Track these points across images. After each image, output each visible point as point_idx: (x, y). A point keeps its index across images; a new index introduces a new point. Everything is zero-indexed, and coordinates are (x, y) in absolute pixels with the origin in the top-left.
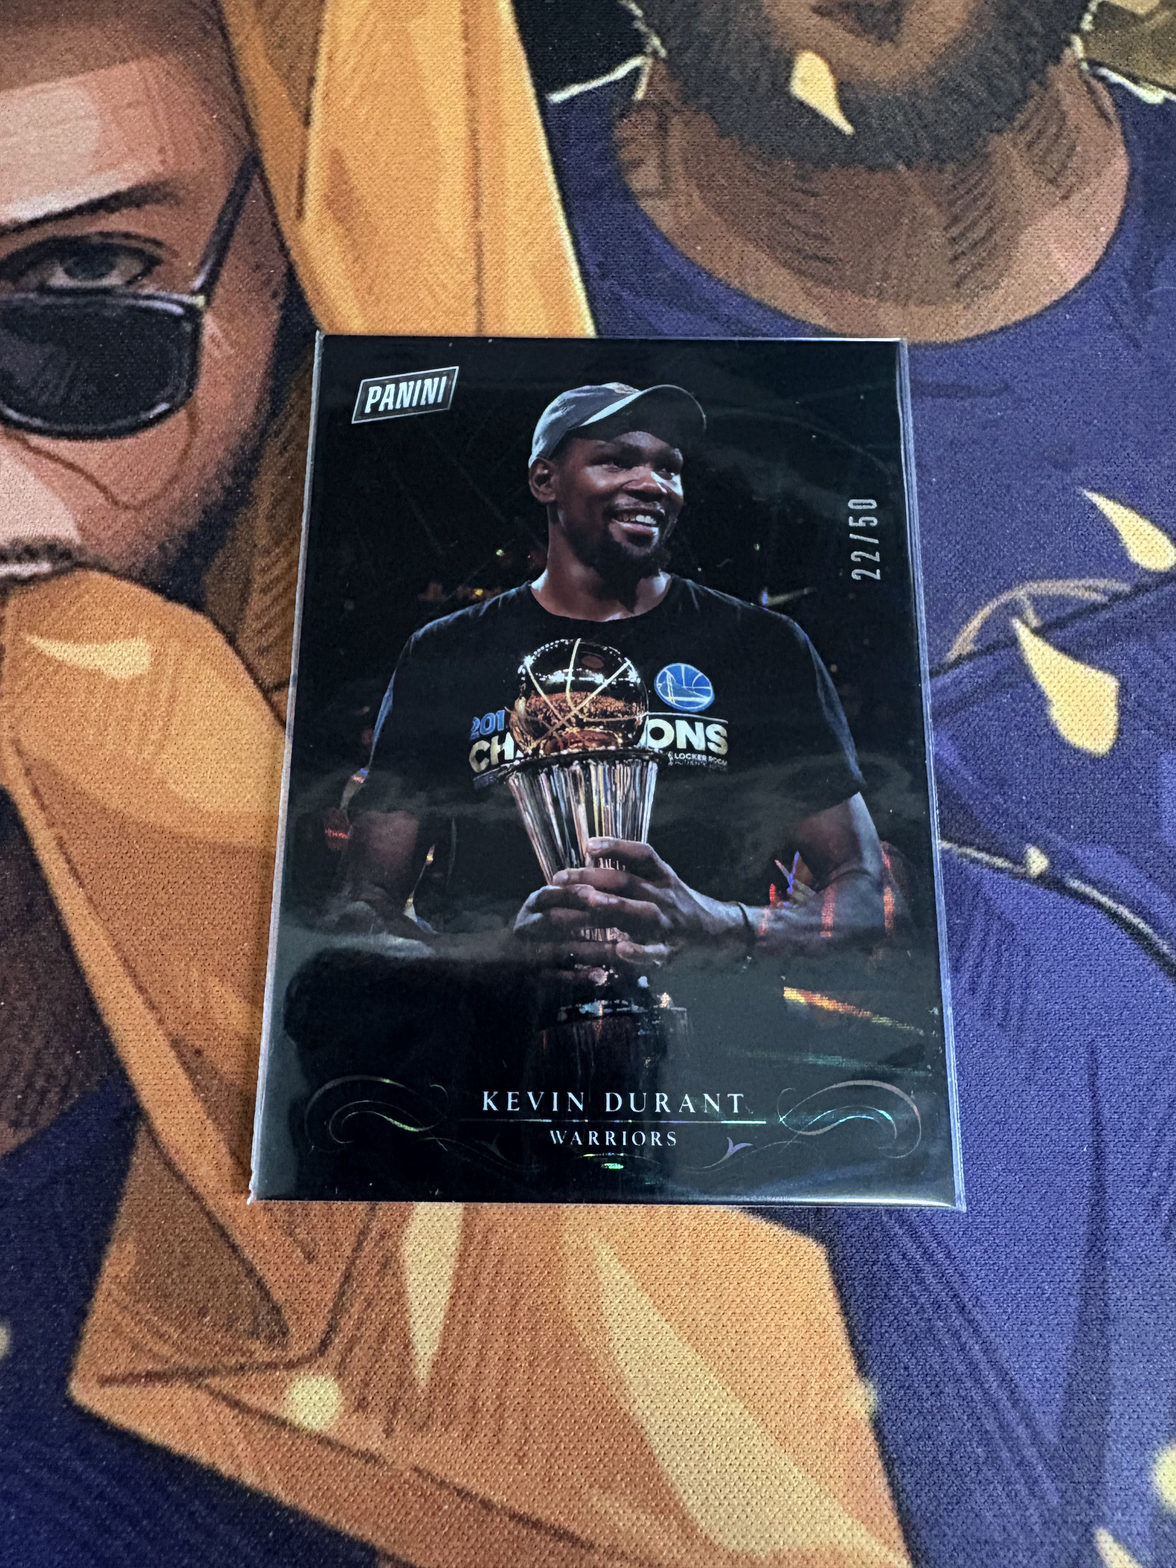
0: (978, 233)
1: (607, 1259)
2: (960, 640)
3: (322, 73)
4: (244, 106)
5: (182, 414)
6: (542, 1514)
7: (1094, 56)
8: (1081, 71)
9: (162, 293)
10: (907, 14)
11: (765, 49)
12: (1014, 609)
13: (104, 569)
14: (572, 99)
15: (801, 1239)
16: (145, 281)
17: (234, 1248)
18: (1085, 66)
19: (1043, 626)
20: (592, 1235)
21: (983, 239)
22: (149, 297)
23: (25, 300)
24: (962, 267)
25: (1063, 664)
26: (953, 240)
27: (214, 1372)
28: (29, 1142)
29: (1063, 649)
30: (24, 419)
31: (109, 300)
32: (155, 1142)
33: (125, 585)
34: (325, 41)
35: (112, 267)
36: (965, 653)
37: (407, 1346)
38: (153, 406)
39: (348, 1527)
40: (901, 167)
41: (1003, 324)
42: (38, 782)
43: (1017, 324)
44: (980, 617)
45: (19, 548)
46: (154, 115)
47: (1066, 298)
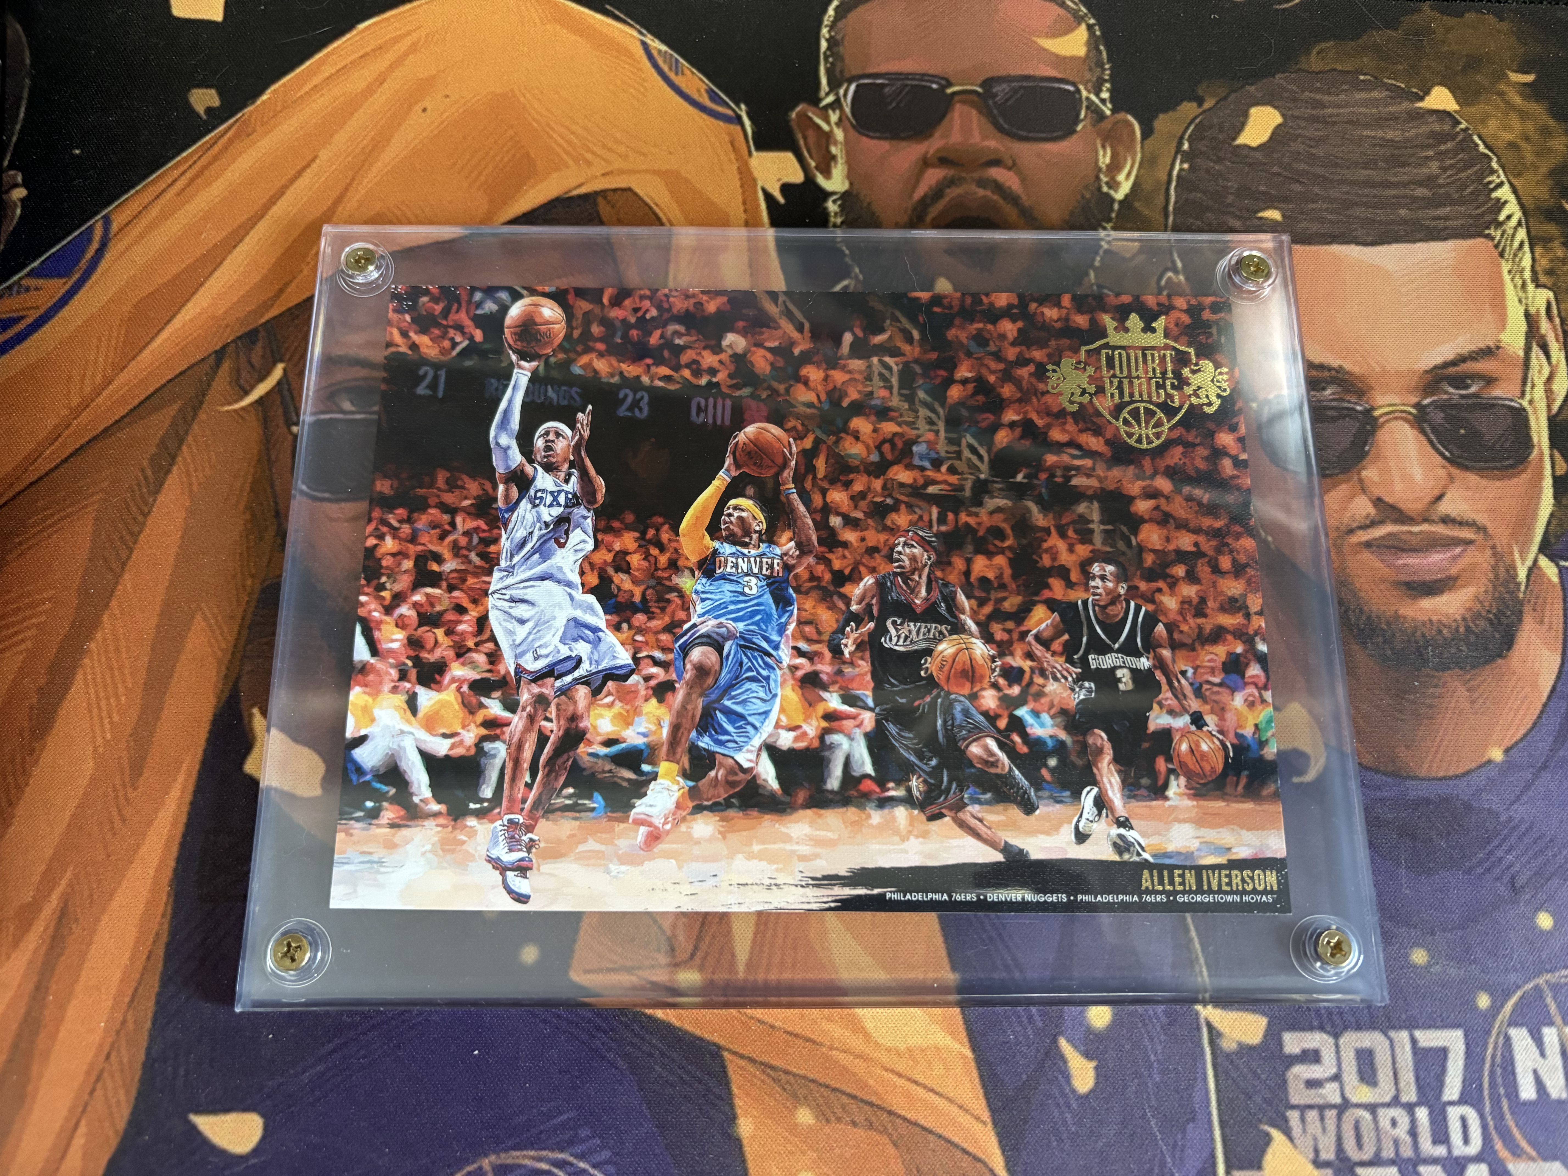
6: (799, 1031)
27: (639, 968)
37: (733, 955)
39: (707, 1036)
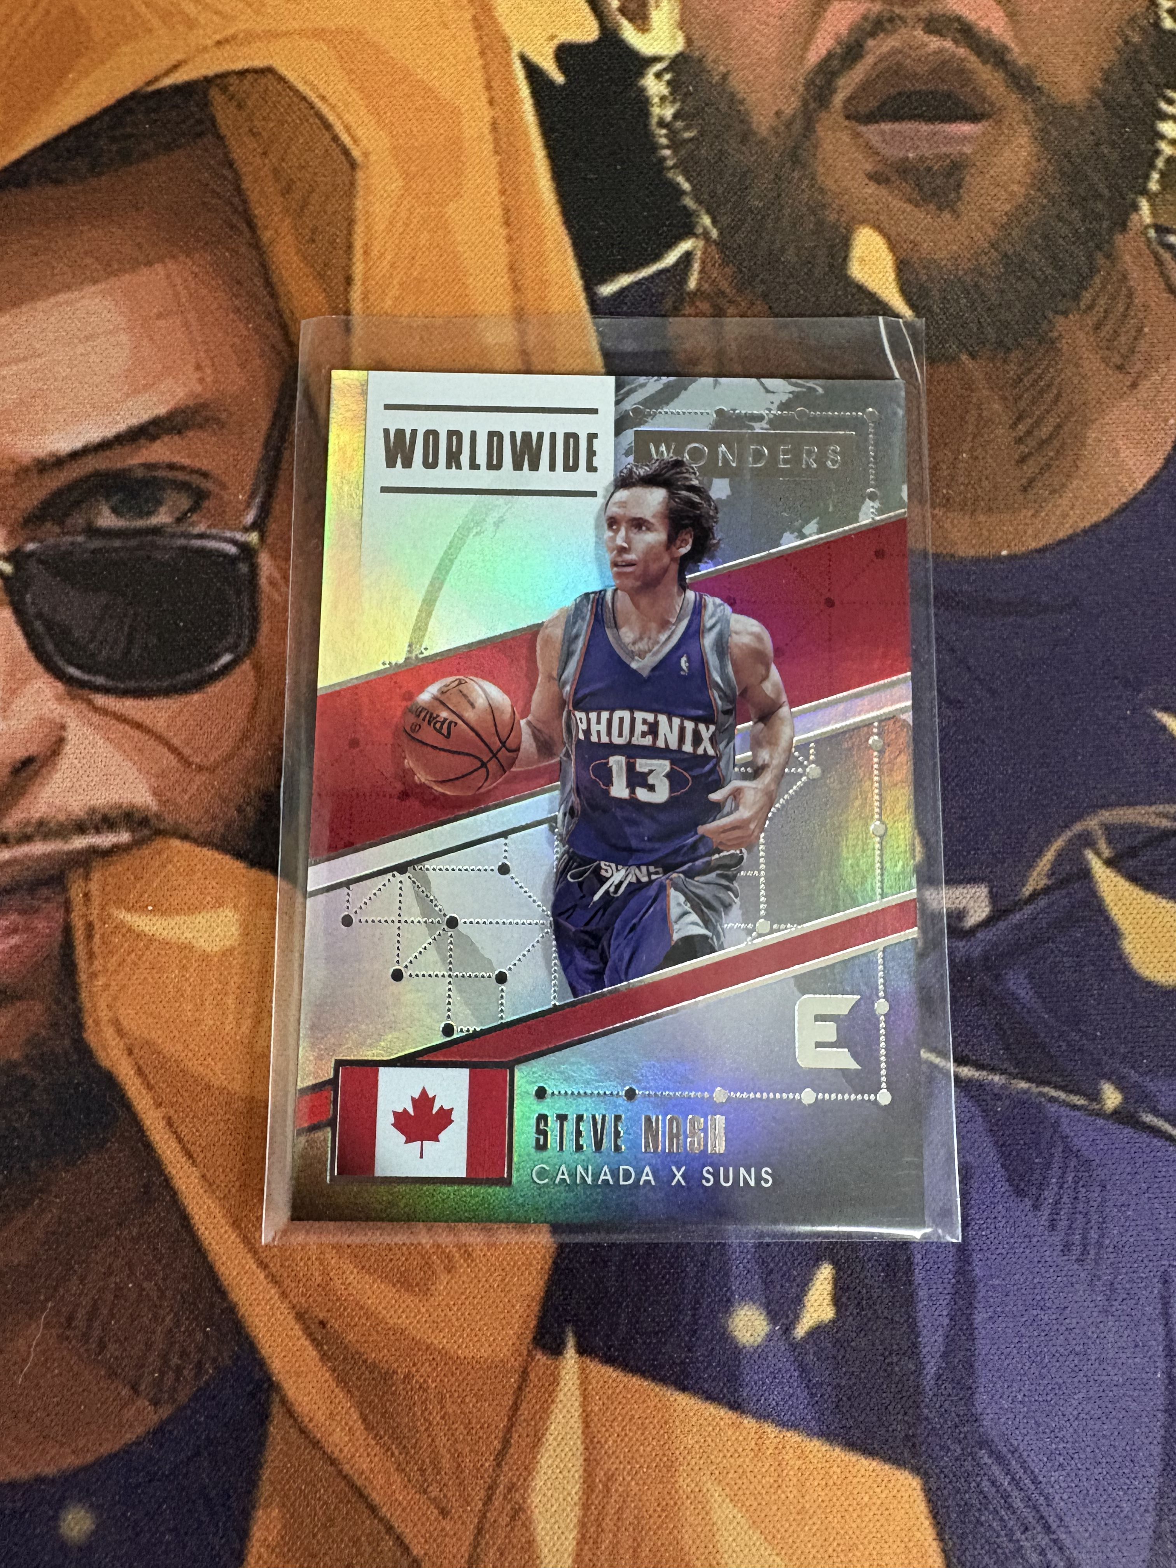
0: (1044, 431)
1: (720, 1500)
2: (1035, 874)
3: (358, 270)
4: (279, 312)
5: (246, 666)
7: (1161, 221)
8: (1148, 240)
9: (214, 531)
10: (968, 178)
11: (820, 223)
12: (1086, 840)
13: (185, 837)
14: (623, 291)
15: (898, 1473)
16: (195, 518)
17: (373, 1509)
18: (1152, 233)
19: (1116, 856)
20: (704, 1479)
21: (1051, 437)
22: (201, 536)
23: (72, 544)
24: (1030, 468)
25: (1134, 896)
26: (1019, 440)
28: (170, 1420)
29: (1134, 878)
30: (86, 677)
31: (160, 541)
32: (290, 1413)
33: (208, 853)
34: (359, 229)
35: (159, 503)
36: (1039, 887)
38: (217, 656)
40: (964, 357)
41: (1071, 531)
42: (141, 1062)
43: (1085, 532)
44: (1053, 849)
45: (98, 817)
46: (186, 325)
47: (1135, 499)
